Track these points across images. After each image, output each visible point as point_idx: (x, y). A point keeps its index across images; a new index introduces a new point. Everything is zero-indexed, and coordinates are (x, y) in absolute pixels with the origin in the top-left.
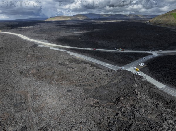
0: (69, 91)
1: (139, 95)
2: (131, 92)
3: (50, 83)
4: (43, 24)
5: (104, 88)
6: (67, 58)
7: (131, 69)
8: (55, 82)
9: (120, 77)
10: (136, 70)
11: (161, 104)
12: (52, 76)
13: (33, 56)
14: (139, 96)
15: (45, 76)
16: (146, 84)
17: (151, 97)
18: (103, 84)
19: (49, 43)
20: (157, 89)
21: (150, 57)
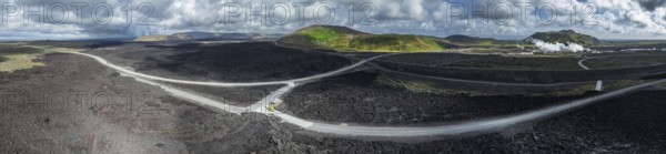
0: (159, 145)
1: (280, 143)
2: (266, 141)
3: (129, 130)
4: (129, 45)
5: (221, 141)
6: (160, 95)
7: (261, 108)
8: (137, 130)
9: (246, 123)
10: (270, 109)
11: (312, 147)
12: (133, 120)
13: (110, 88)
14: (280, 146)
15: (123, 119)
16: (287, 127)
17: (298, 142)
18: (219, 135)
19: (136, 71)
20: (304, 129)
21: (285, 90)
